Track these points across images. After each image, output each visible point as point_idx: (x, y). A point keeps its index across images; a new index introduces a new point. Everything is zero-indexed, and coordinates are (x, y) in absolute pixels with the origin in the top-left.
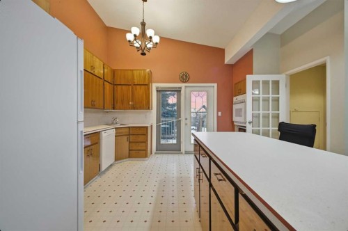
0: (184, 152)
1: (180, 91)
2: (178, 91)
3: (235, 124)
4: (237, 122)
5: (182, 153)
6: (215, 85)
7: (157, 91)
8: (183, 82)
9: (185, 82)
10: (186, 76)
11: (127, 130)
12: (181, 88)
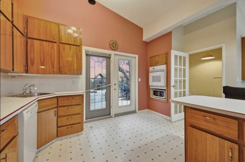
0: (113, 116)
1: (110, 58)
2: (108, 58)
3: (151, 87)
4: (151, 86)
5: (112, 117)
6: (137, 56)
7: (87, 55)
8: (113, 50)
9: (115, 50)
10: (116, 45)
11: (55, 101)
12: (110, 55)
